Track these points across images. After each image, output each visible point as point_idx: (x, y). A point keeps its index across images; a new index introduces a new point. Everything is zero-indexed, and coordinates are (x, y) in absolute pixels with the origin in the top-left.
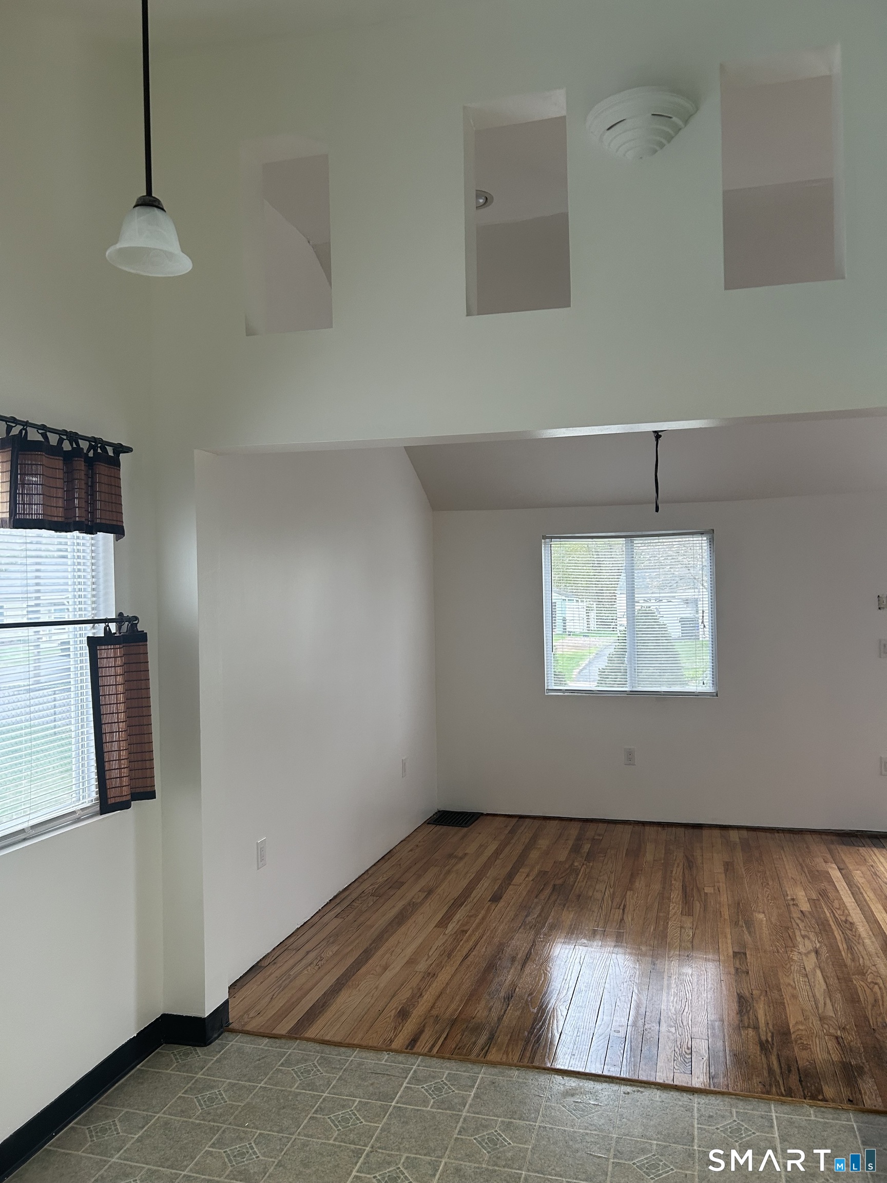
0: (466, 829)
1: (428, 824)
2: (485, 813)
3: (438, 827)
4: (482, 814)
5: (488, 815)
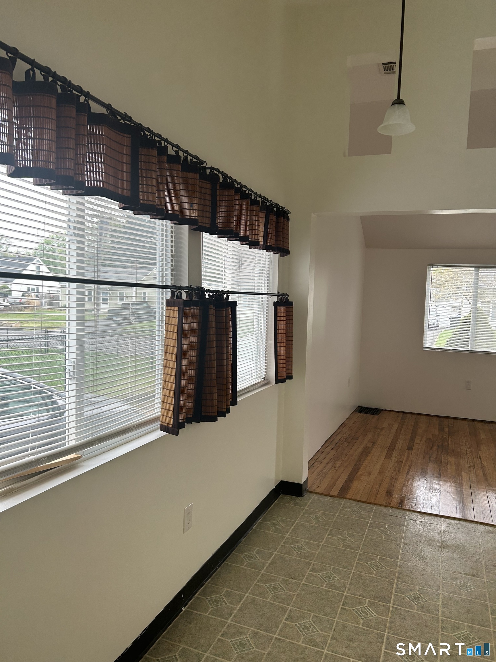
0: (377, 416)
1: (356, 412)
2: (384, 409)
3: (362, 414)
4: (382, 410)
5: (385, 410)
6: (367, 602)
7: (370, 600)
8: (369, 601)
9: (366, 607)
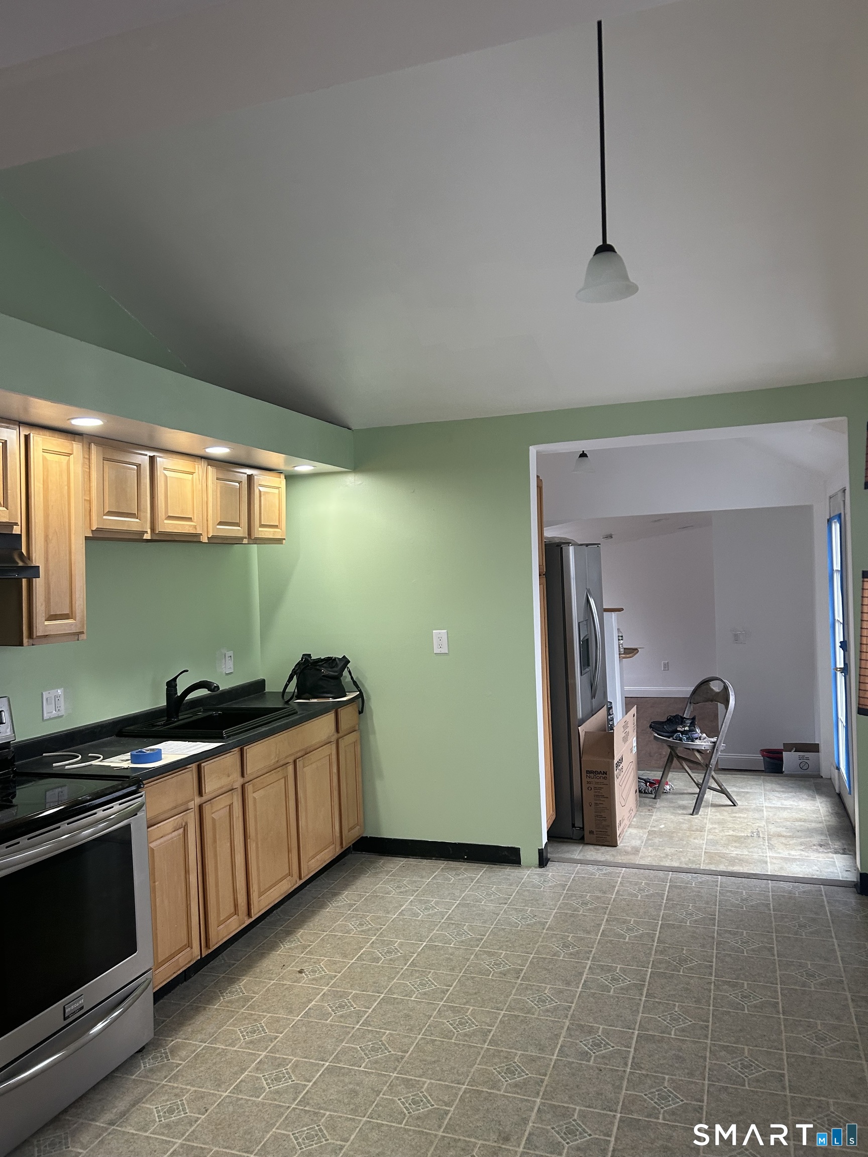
6: (673, 1033)
7: (668, 1036)
8: (670, 1034)
9: (674, 1027)
